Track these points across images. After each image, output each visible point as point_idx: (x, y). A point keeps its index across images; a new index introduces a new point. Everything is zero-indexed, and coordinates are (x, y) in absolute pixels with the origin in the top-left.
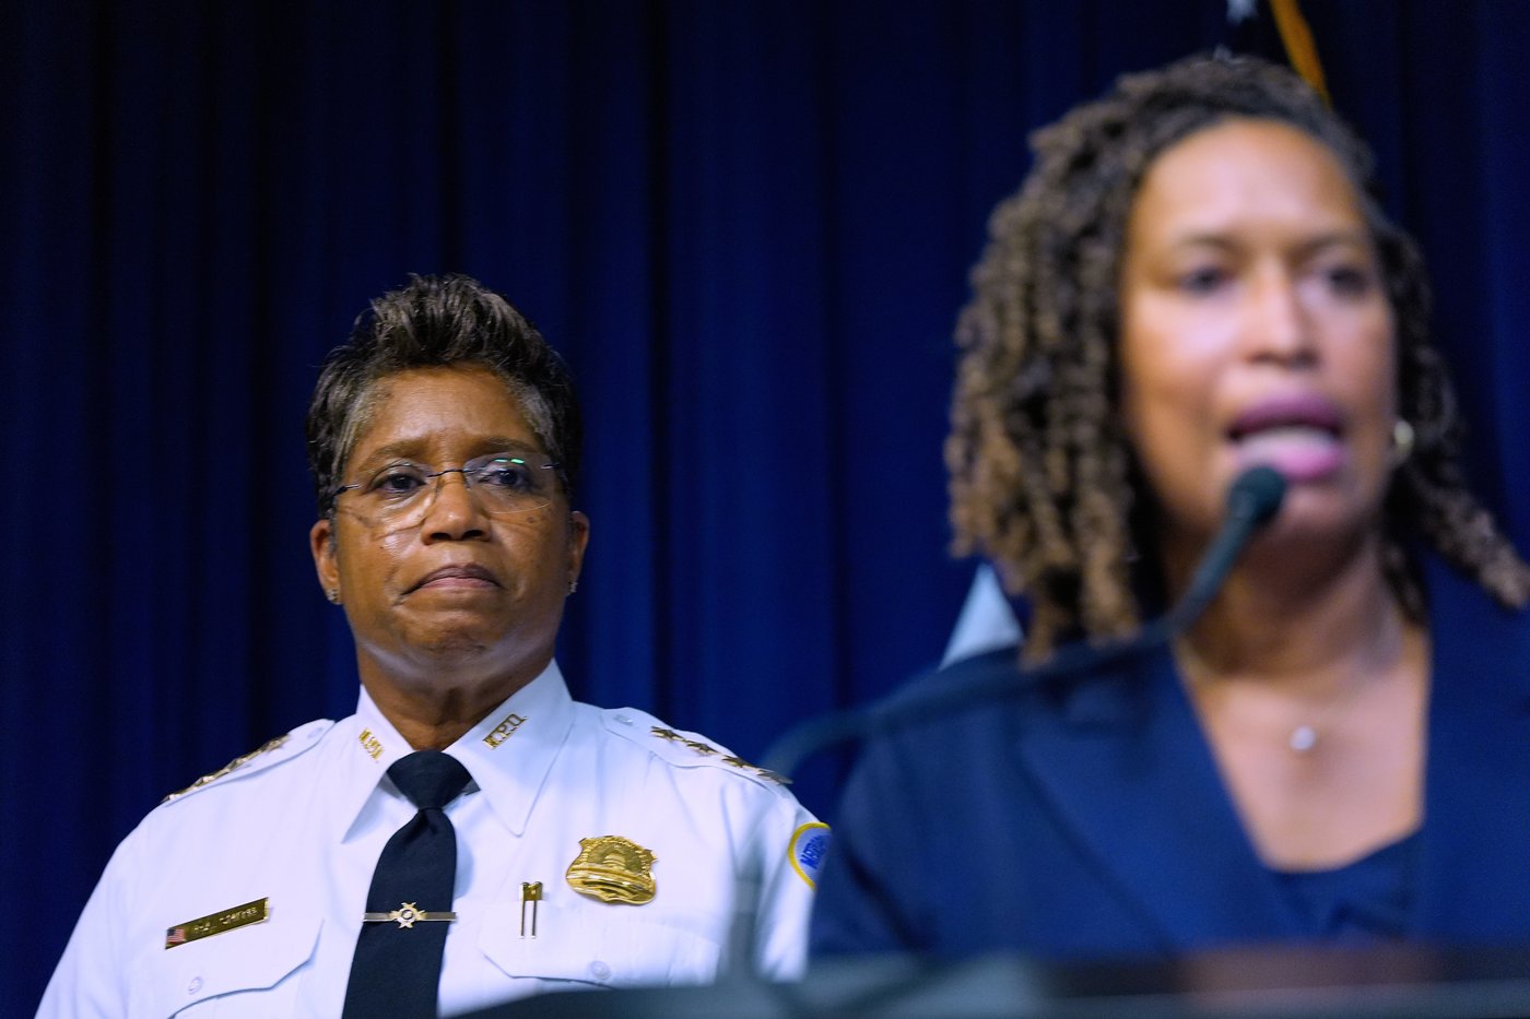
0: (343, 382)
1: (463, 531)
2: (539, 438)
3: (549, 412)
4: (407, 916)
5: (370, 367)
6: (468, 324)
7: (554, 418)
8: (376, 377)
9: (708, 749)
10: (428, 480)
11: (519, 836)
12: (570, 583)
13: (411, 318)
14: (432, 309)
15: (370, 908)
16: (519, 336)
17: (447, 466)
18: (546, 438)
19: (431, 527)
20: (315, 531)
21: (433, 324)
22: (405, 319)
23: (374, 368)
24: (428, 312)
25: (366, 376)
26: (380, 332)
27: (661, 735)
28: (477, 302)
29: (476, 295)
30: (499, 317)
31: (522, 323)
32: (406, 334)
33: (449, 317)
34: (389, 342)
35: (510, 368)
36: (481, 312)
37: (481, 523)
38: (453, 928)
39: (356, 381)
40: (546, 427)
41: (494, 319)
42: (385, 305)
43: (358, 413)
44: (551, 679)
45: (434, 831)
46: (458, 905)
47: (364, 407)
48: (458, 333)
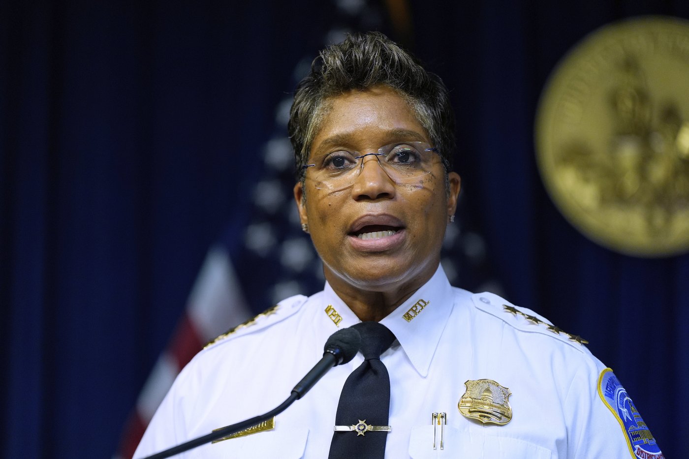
0: (306, 99)
1: (376, 194)
2: (426, 130)
3: (431, 115)
4: (360, 427)
5: (322, 92)
6: (378, 64)
7: (434, 118)
8: (325, 97)
9: (536, 320)
10: (357, 161)
11: (425, 378)
12: (450, 216)
13: (342, 62)
14: (356, 56)
15: (338, 423)
16: (409, 70)
17: (369, 151)
18: (430, 131)
19: (358, 190)
20: (296, 189)
21: (356, 65)
22: (338, 62)
23: (323, 93)
24: (353, 57)
25: (320, 96)
26: (325, 71)
27: (509, 311)
28: (383, 51)
29: (382, 45)
30: (396, 58)
31: (411, 62)
32: (339, 71)
33: (366, 60)
34: (331, 76)
35: (406, 89)
36: (385, 57)
37: (388, 188)
38: (389, 436)
39: (314, 100)
40: (429, 123)
41: (393, 60)
42: (328, 54)
43: (315, 119)
44: (440, 278)
45: (375, 373)
46: (392, 420)
47: (318, 115)
48: (371, 70)
